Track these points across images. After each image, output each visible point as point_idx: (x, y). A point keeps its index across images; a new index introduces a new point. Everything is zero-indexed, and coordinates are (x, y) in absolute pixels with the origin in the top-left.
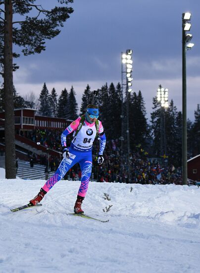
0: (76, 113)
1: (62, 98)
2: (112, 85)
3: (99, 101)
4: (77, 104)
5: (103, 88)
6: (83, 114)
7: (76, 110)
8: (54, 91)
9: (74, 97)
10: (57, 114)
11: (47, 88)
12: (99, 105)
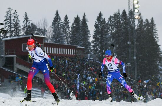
0: (88, 39)
1: (75, 25)
2: (124, 12)
3: (112, 28)
4: (89, 31)
5: (115, 15)
6: (95, 41)
7: (89, 37)
8: (66, 18)
9: (86, 24)
10: (70, 41)
11: (59, 15)
12: (111, 32)
